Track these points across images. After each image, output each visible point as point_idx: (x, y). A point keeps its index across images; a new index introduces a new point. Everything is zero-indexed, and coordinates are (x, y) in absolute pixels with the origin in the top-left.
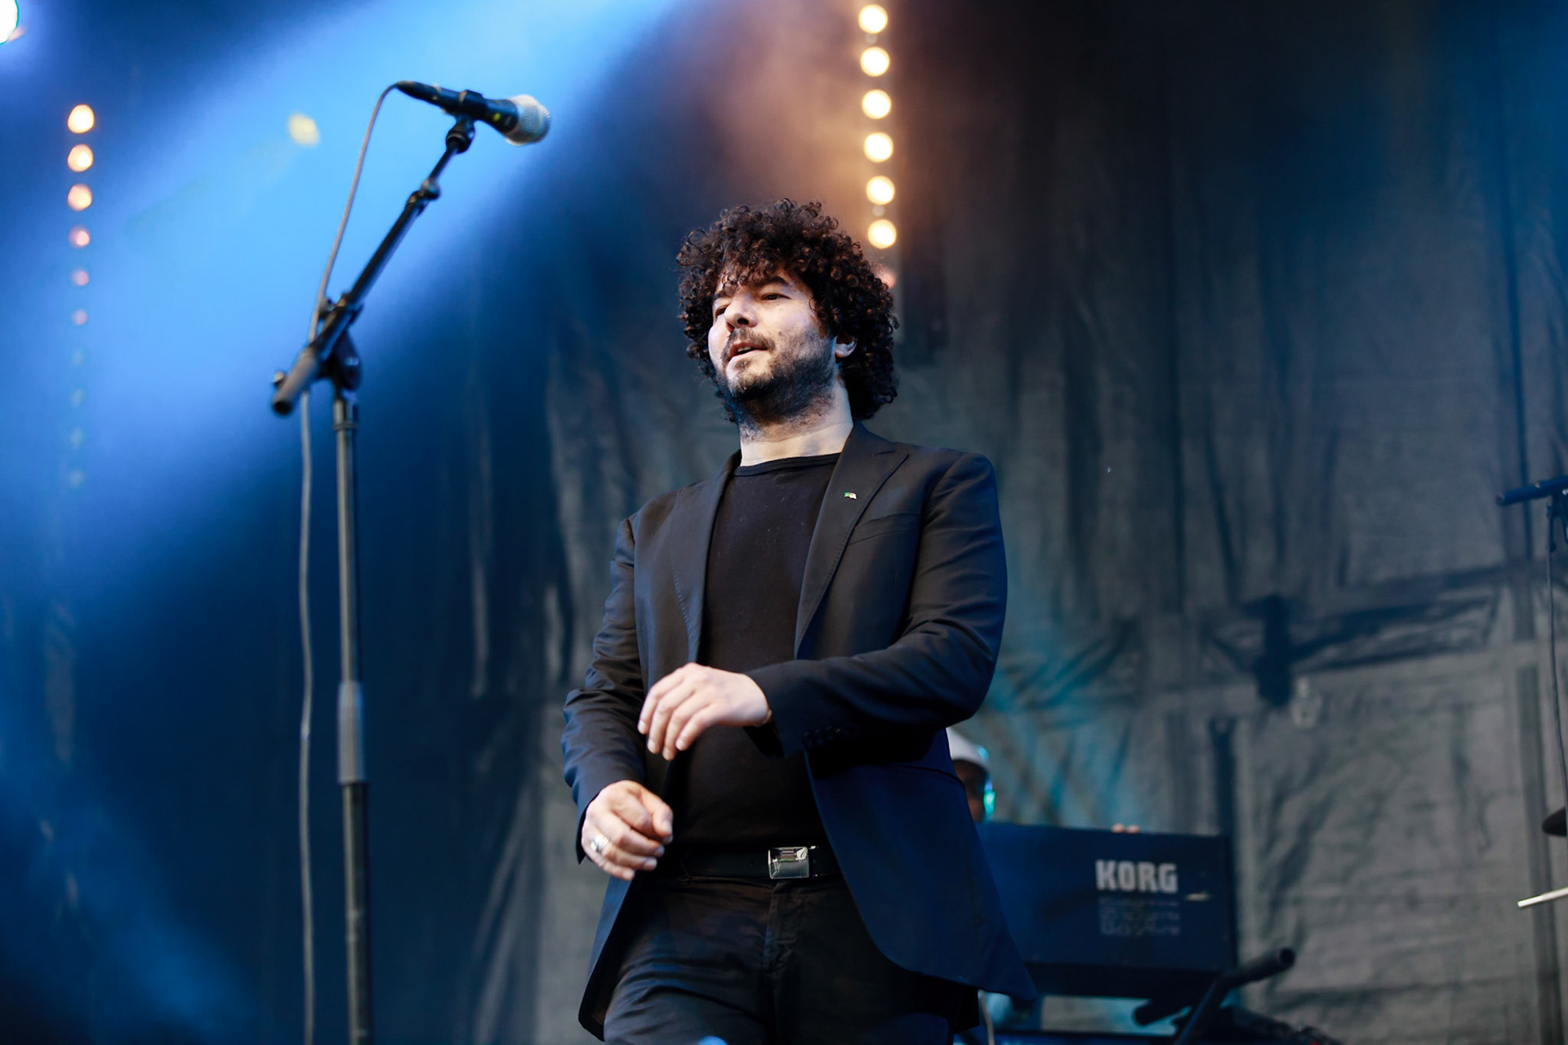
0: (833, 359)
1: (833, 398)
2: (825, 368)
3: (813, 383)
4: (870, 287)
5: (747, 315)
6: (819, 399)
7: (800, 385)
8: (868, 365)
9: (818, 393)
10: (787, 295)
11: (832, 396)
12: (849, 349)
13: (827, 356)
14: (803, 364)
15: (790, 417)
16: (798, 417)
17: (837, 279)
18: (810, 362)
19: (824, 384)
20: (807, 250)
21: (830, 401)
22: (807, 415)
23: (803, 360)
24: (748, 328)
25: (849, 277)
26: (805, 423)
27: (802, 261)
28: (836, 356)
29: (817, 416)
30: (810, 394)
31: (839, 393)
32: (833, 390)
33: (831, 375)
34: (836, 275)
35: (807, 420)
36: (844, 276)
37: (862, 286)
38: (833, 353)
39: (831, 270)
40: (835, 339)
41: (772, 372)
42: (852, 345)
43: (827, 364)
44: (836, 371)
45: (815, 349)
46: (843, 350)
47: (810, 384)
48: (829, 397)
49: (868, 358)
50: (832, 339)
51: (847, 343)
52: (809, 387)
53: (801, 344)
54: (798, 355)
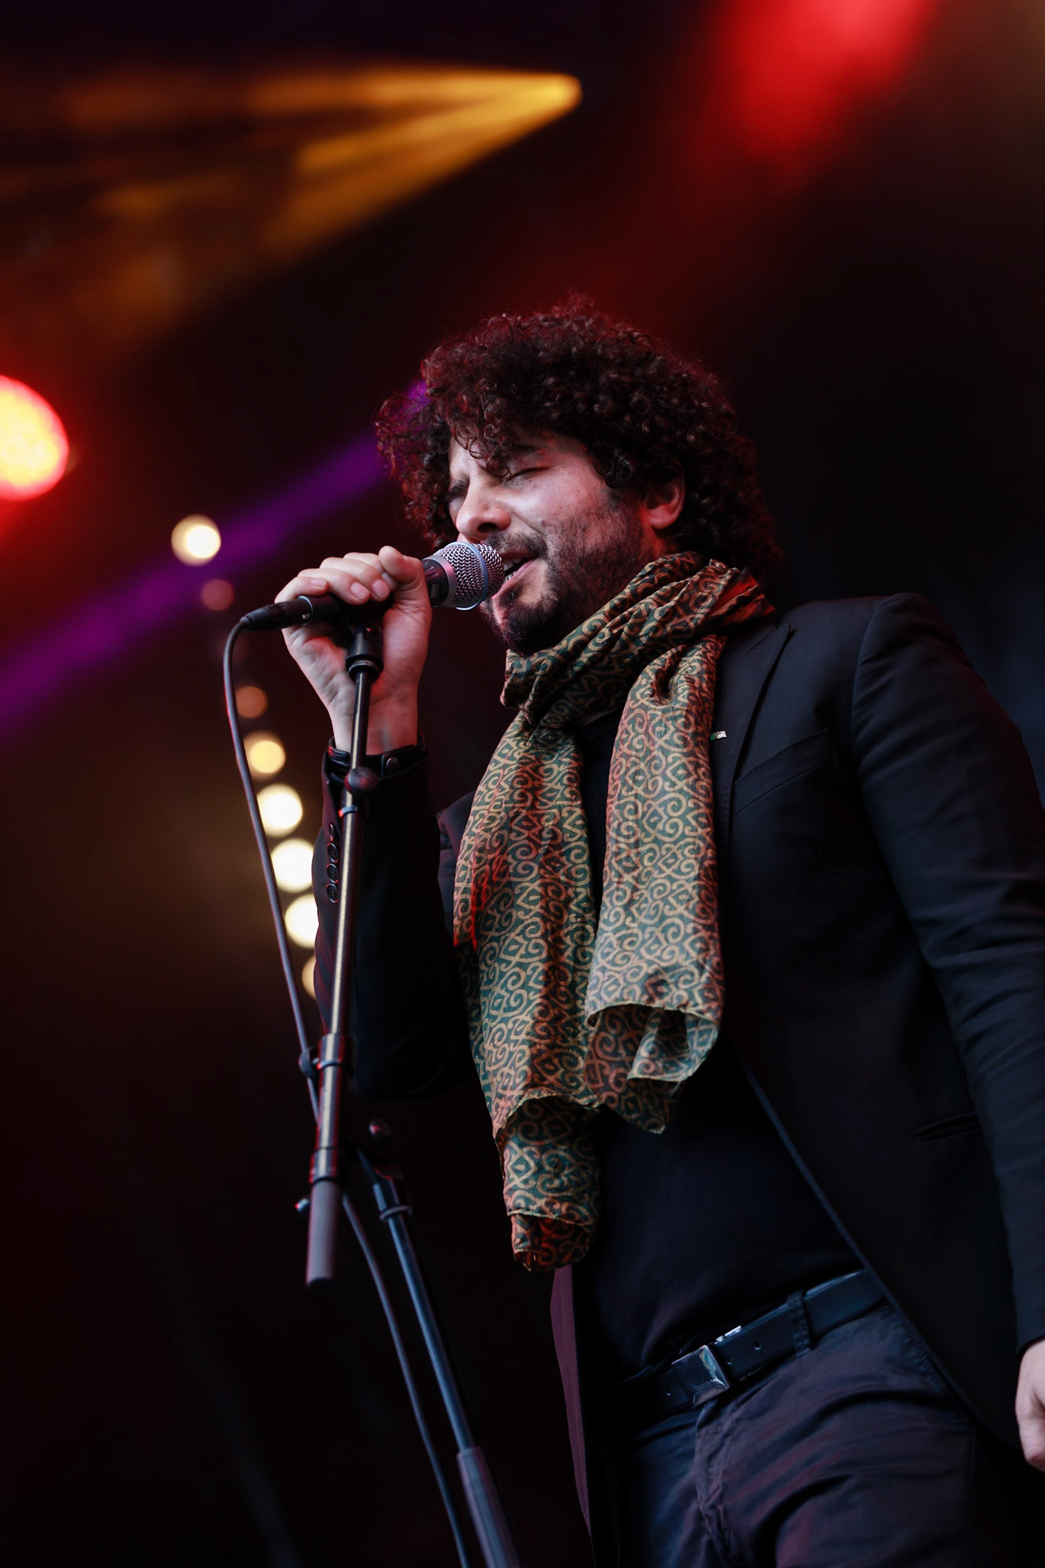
0: (650, 535)
2: (637, 552)
5: (491, 515)
10: (537, 464)
12: (674, 510)
13: (636, 533)
14: (596, 559)
18: (607, 553)
23: (596, 554)
24: (498, 534)
28: (654, 528)
38: (646, 525)
40: (643, 505)
41: (553, 590)
42: (675, 501)
43: (640, 545)
45: (610, 530)
46: (660, 517)
50: (637, 507)
53: (584, 530)
54: (583, 549)
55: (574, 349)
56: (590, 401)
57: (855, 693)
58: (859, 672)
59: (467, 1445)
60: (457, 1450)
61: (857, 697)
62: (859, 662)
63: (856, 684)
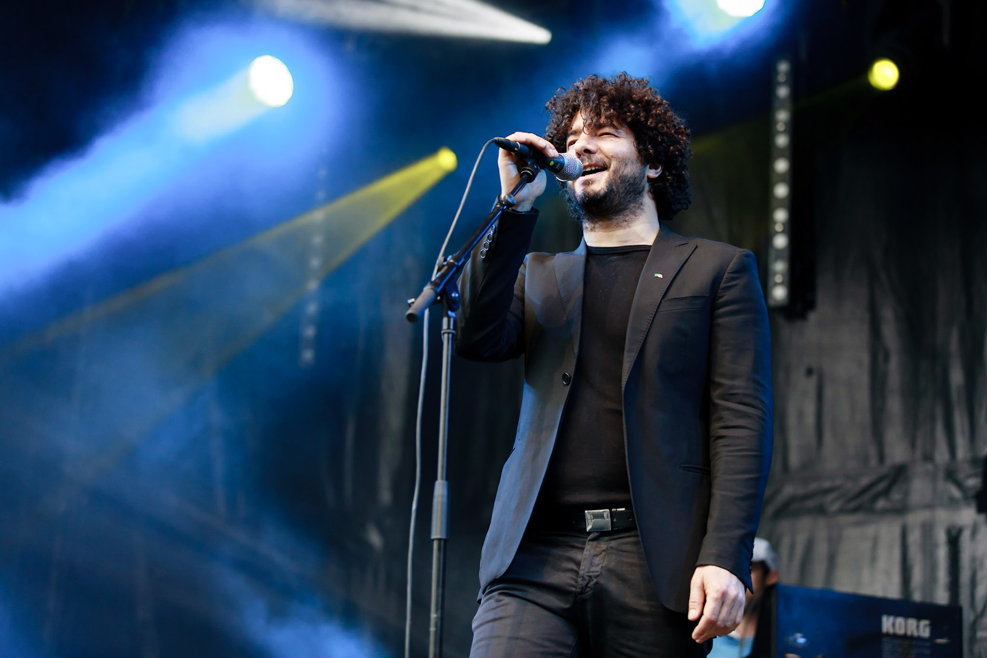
0: (646, 179)
1: (644, 205)
2: (640, 184)
3: (632, 194)
4: (673, 131)
5: (591, 147)
6: (635, 205)
7: (624, 194)
8: (668, 184)
9: (634, 200)
10: (616, 134)
11: (643, 204)
12: (657, 173)
13: (642, 176)
14: (626, 179)
15: (616, 216)
16: (621, 216)
17: (652, 125)
18: (630, 179)
19: (638, 195)
20: (633, 107)
21: (642, 207)
22: (627, 216)
23: (626, 177)
24: (592, 156)
25: (660, 125)
26: (626, 221)
27: (629, 114)
28: (648, 177)
29: (634, 217)
30: (629, 201)
31: (648, 202)
32: (644, 200)
33: (643, 189)
34: (651, 123)
35: (627, 219)
36: (657, 124)
37: (668, 131)
38: (646, 175)
39: (648, 120)
40: (648, 166)
41: (607, 186)
42: (659, 170)
43: (642, 182)
44: (647, 187)
45: (634, 170)
46: (653, 173)
47: (630, 194)
48: (641, 204)
49: (669, 180)
50: (646, 166)
51: (656, 169)
52: (629, 196)
53: (626, 165)
54: (623, 172)
55: (646, 98)
56: (647, 120)
57: (721, 284)
58: (726, 275)
59: (442, 479)
60: (436, 479)
61: (722, 285)
62: (727, 272)
63: (723, 280)
